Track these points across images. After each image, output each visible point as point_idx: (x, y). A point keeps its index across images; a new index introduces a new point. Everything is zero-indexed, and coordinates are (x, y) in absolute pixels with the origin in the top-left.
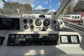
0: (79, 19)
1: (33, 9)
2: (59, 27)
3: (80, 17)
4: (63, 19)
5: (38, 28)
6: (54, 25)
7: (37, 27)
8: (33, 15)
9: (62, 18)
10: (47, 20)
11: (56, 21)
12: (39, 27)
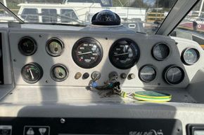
2: (183, 73)
4: (199, 27)
5: (86, 76)
6: (160, 66)
7: (83, 71)
8: (67, 5)
9: (195, 24)
10: (129, 42)
11: (172, 48)
12: (90, 71)
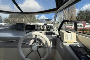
0: (82, 28)
1: (37, 19)
3: (83, 26)
4: (66, 27)
